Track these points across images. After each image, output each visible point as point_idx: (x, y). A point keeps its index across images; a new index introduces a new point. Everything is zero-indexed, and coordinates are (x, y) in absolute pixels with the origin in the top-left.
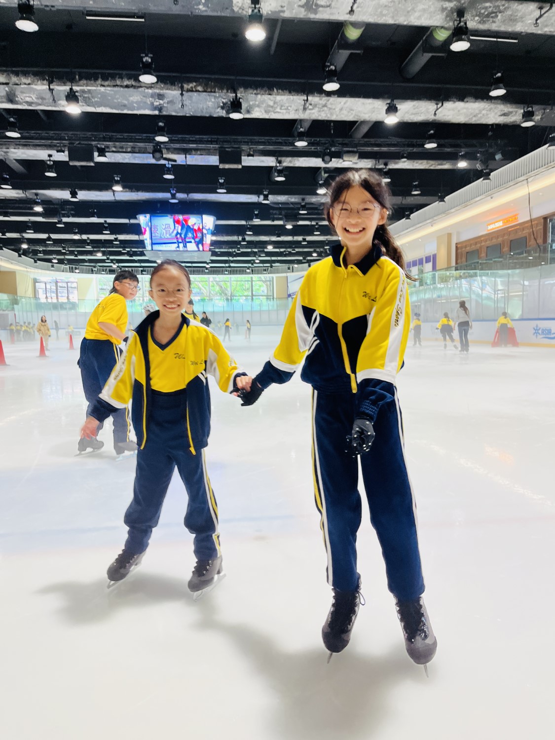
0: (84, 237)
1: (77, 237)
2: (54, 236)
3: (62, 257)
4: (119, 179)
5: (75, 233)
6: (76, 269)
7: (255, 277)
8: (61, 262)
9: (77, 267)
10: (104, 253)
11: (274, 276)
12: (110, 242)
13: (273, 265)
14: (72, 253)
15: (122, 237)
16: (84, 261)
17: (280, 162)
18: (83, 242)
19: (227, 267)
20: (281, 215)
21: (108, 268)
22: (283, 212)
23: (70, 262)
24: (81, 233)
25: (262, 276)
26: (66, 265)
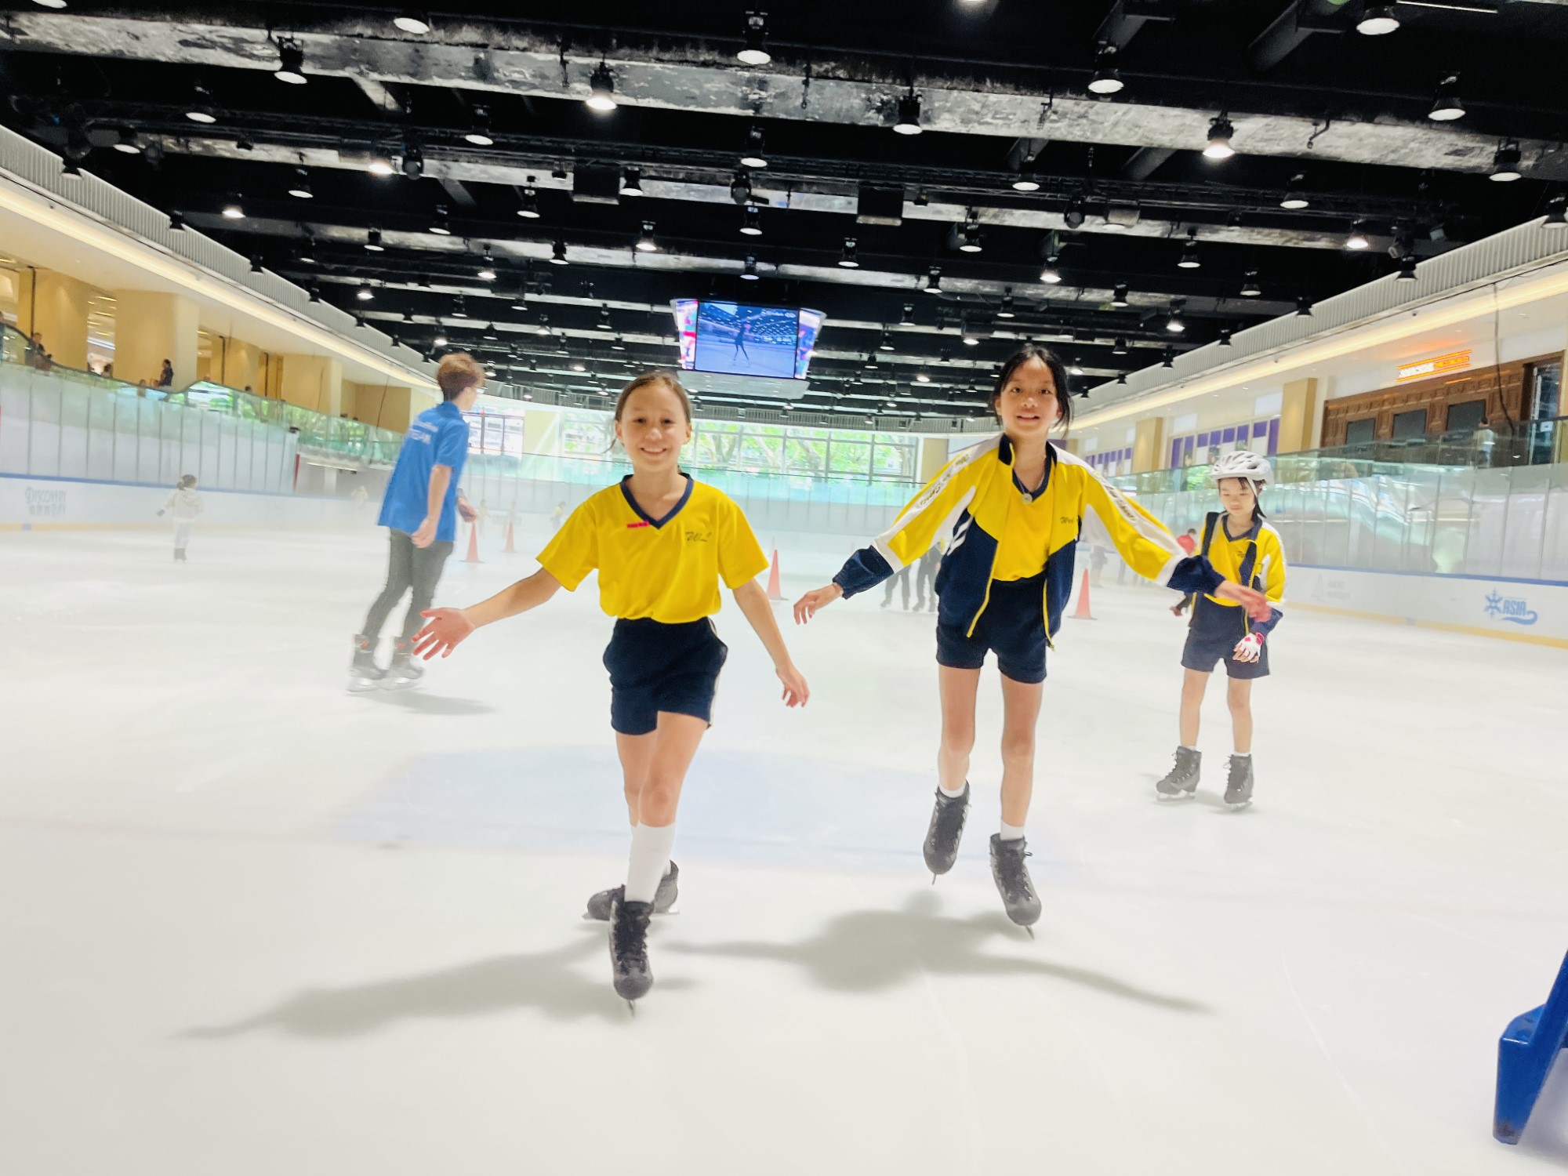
0: (557, 331)
1: (543, 332)
2: (500, 326)
3: (504, 367)
4: (651, 228)
5: (543, 324)
6: (526, 391)
7: (881, 436)
8: (501, 376)
9: (528, 388)
10: (589, 366)
11: (921, 436)
12: (606, 344)
13: (923, 414)
14: (526, 360)
15: (628, 338)
16: (544, 377)
17: (974, 216)
18: (553, 341)
19: (825, 411)
20: (958, 317)
21: (588, 396)
22: (963, 313)
23: (519, 377)
24: (551, 324)
25: (896, 436)
26: (508, 382)
